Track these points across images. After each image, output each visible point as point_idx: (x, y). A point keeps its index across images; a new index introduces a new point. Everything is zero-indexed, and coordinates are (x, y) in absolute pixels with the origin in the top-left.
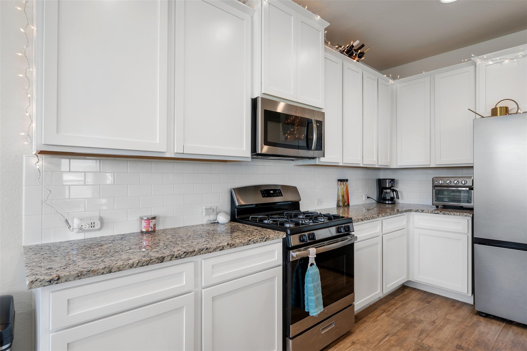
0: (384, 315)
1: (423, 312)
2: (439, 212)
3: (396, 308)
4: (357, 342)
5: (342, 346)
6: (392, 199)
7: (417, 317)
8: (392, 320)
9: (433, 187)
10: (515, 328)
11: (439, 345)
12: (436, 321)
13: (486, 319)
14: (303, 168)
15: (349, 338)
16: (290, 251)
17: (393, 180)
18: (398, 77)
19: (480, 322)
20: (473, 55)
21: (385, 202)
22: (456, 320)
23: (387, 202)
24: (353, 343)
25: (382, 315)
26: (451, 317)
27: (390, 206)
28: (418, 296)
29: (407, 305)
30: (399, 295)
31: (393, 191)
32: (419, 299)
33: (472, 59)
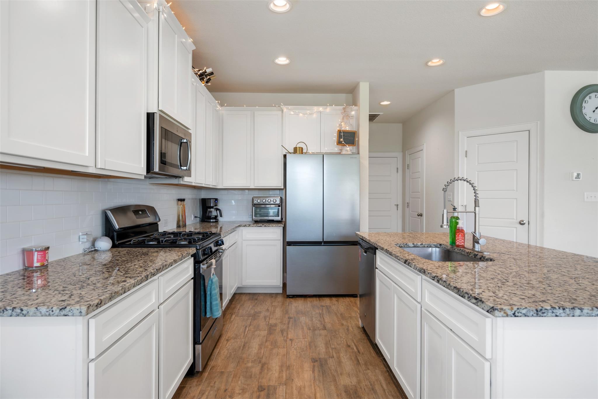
0: (234, 316)
1: (257, 306)
2: (262, 225)
3: (238, 310)
4: (229, 339)
5: (221, 345)
6: (216, 217)
7: (256, 310)
8: (242, 317)
9: (253, 205)
10: (309, 299)
11: (279, 321)
12: (269, 309)
13: (294, 299)
14: (154, 187)
15: (222, 339)
16: (200, 264)
17: (216, 200)
18: (225, 105)
19: (292, 301)
20: (282, 104)
21: (209, 221)
22: (279, 305)
23: (212, 221)
24: (228, 340)
25: (232, 317)
26: (275, 304)
27: (214, 224)
28: (247, 297)
29: (244, 305)
30: (233, 300)
31: (217, 209)
32: (249, 299)
33: (281, 106)
